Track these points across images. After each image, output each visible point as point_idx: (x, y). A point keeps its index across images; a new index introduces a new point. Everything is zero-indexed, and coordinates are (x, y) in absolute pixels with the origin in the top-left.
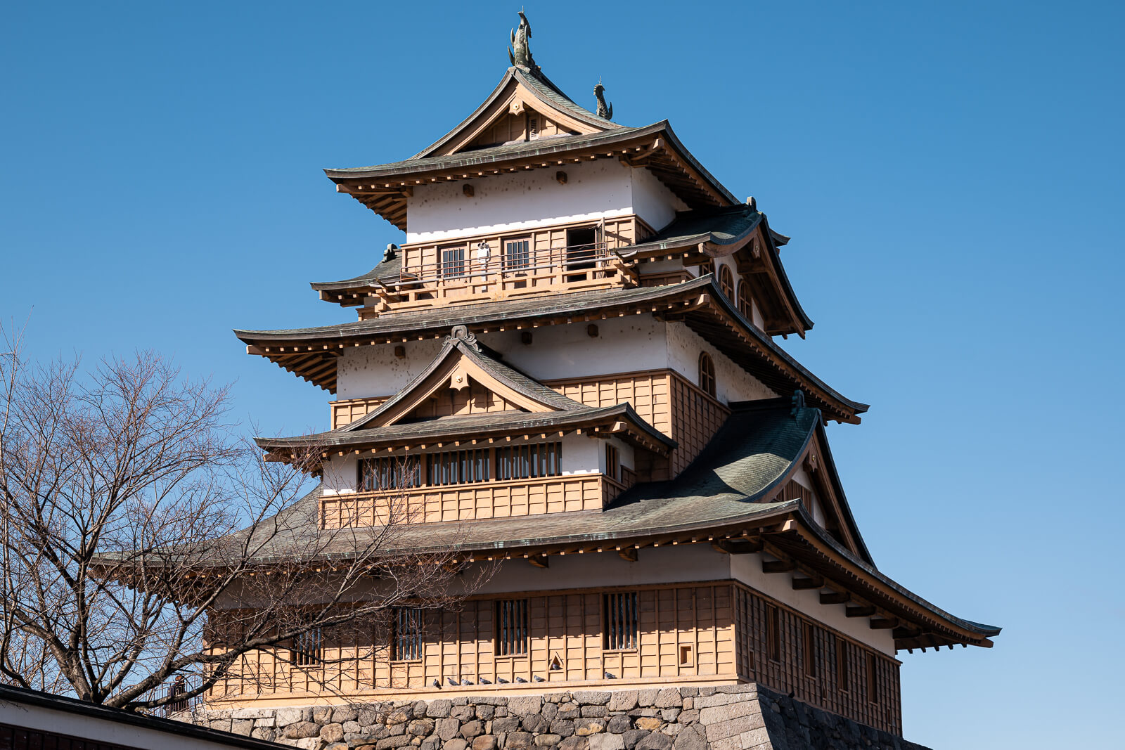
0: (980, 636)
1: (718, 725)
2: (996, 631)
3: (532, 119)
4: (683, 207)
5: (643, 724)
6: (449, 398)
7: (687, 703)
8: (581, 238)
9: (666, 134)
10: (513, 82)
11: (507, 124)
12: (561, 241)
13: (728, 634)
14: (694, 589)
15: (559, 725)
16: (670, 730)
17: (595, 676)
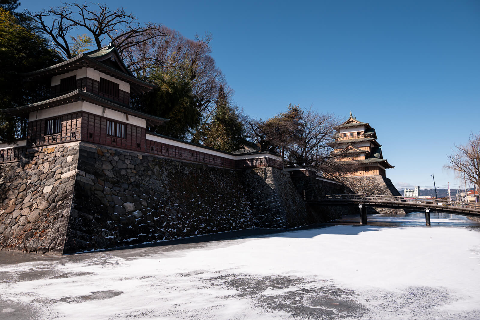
0: (393, 167)
1: (378, 179)
2: (395, 167)
3: (352, 121)
4: (366, 129)
5: (370, 179)
6: (349, 150)
7: (375, 177)
8: (358, 133)
9: (368, 124)
10: (351, 118)
11: (350, 122)
12: (356, 133)
13: (378, 171)
14: (374, 167)
15: (362, 179)
16: (373, 179)
17: (364, 174)
